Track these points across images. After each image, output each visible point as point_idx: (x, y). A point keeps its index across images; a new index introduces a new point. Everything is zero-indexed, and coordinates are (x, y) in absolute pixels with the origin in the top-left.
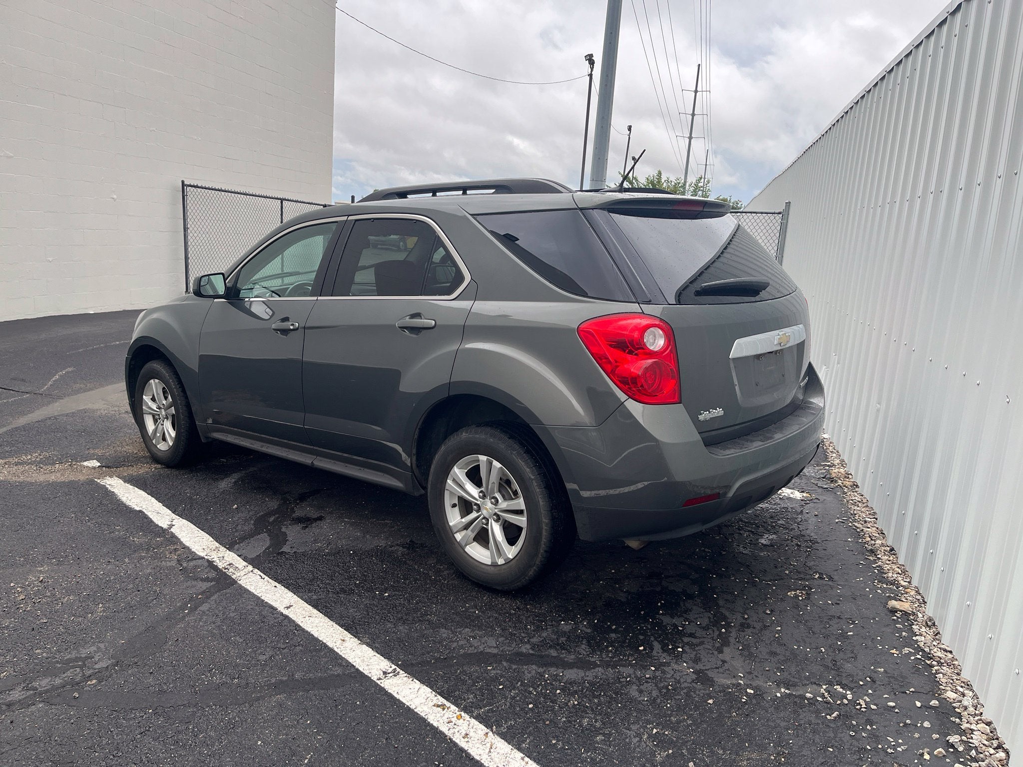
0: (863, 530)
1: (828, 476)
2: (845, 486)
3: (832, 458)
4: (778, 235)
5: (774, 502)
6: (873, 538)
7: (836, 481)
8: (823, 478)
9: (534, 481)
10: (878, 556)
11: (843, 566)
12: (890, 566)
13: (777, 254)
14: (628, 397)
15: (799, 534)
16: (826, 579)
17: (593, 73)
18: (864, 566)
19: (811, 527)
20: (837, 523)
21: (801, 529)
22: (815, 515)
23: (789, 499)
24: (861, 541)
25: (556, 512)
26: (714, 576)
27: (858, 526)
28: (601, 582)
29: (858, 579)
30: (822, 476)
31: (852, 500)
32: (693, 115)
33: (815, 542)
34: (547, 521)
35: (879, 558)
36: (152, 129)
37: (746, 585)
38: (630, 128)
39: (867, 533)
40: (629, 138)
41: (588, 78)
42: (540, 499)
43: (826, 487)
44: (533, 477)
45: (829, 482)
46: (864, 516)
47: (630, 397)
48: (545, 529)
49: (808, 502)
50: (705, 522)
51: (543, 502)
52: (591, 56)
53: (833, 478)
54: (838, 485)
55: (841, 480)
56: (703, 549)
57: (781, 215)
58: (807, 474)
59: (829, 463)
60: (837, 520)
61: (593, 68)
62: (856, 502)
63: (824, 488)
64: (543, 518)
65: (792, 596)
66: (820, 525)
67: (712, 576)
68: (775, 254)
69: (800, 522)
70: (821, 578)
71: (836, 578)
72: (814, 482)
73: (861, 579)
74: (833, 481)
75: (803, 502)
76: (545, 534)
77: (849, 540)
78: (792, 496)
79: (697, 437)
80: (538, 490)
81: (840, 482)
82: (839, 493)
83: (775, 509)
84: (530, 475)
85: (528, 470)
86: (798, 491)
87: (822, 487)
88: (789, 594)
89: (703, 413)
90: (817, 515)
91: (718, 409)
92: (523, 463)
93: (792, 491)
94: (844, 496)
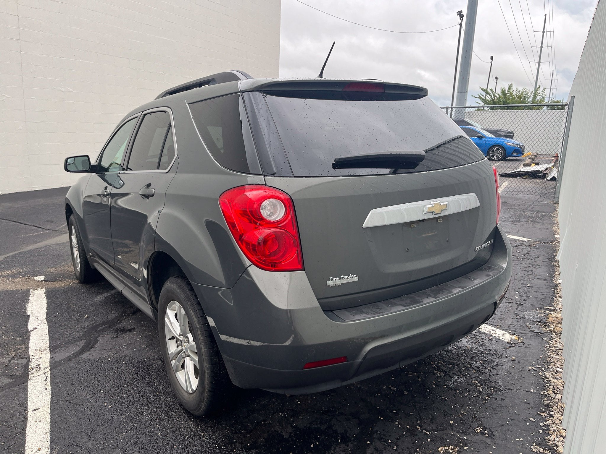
0: (550, 381)
1: (544, 320)
2: (555, 332)
3: (558, 302)
4: (565, 121)
5: (481, 343)
6: (556, 391)
7: (549, 326)
8: (539, 322)
9: (199, 330)
10: (551, 413)
11: (511, 422)
12: (557, 426)
13: (564, 135)
14: (251, 263)
15: (487, 379)
16: (486, 435)
17: (462, 23)
18: (533, 424)
19: (503, 373)
20: (529, 370)
21: (491, 374)
22: (512, 360)
23: (498, 340)
24: (543, 393)
25: (216, 358)
26: (382, 419)
27: (547, 376)
28: (281, 414)
29: (518, 440)
30: (539, 320)
31: (555, 347)
32: (542, 47)
33: (497, 389)
34: (207, 365)
35: (552, 416)
36: (160, 73)
37: (404, 433)
38: (492, 58)
39: (553, 384)
40: (491, 64)
41: (459, 27)
42: (202, 346)
43: (536, 331)
44: (198, 326)
45: (543, 326)
46: (558, 365)
47: (253, 263)
48: (207, 372)
49: (513, 345)
50: (344, 380)
51: (204, 349)
52: (461, 12)
53: (547, 323)
54: (549, 330)
55: (554, 326)
56: (390, 386)
57: (568, 106)
58: (526, 317)
59: (552, 308)
60: (530, 368)
61: (462, 19)
62: (557, 350)
63: (535, 332)
64: (205, 362)
65: (442, 452)
66: (512, 371)
67: (380, 418)
68: (563, 135)
69: (496, 365)
70: (482, 433)
71: (497, 434)
72: (528, 325)
73: (521, 439)
74: (546, 325)
75: (508, 345)
76: (207, 376)
77: (532, 391)
78: (501, 338)
79: (317, 304)
80: (201, 338)
81: (552, 327)
82: (545, 339)
83: (480, 350)
84: (197, 325)
85: (196, 319)
86: (510, 333)
87: (533, 331)
88: (440, 449)
89: (332, 279)
90: (514, 360)
91: (350, 275)
92: (193, 313)
93: (504, 332)
94: (550, 342)
